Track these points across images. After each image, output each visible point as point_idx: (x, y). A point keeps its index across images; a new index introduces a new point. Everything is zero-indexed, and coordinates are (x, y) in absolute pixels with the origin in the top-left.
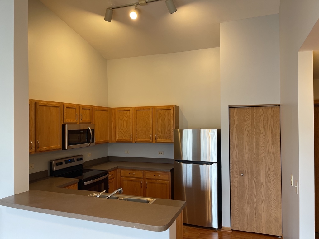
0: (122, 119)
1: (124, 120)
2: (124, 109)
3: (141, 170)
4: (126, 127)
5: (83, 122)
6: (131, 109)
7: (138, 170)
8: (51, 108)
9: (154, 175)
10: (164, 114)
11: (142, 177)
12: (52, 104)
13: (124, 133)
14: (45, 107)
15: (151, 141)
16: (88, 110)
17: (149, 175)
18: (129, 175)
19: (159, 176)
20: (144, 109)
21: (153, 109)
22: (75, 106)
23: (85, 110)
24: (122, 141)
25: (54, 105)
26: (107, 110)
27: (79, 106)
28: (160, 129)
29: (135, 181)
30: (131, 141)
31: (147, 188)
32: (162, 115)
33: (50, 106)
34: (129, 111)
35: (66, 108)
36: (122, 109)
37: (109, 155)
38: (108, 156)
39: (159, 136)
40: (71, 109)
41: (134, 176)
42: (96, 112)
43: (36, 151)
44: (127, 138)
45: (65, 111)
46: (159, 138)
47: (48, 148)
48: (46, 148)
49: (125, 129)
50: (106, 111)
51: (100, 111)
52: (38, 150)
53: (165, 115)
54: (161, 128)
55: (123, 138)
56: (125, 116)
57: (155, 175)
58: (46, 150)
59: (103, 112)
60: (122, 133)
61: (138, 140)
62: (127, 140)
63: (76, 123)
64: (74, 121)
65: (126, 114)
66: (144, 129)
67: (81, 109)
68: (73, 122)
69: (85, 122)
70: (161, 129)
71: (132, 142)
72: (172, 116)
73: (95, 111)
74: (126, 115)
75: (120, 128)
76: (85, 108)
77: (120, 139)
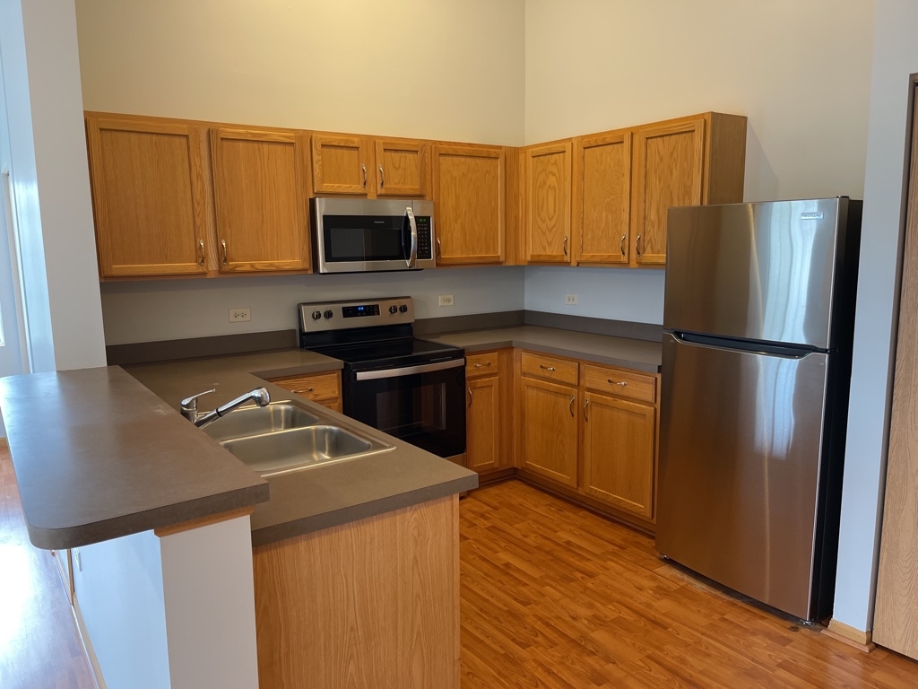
0: (545, 183)
1: (550, 186)
2: (550, 149)
3: (573, 360)
4: (555, 211)
5: (390, 192)
6: (568, 146)
7: (566, 359)
8: (266, 146)
9: (609, 381)
10: (671, 154)
11: (574, 381)
12: (266, 135)
13: (547, 233)
14: (241, 144)
15: (624, 259)
16: (410, 156)
17: (596, 379)
18: (541, 372)
19: (623, 385)
20: (608, 141)
21: (636, 138)
22: (356, 139)
23: (399, 154)
24: (542, 259)
25: (276, 136)
26: (494, 155)
27: (371, 140)
28: (653, 216)
29: (557, 393)
30: (567, 259)
31: (587, 420)
32: (661, 159)
33: (262, 142)
34: (561, 154)
35: (319, 147)
36: (543, 150)
37: (527, 307)
38: (524, 311)
39: (650, 240)
40: (339, 151)
41: (554, 376)
42: (446, 163)
43: (220, 272)
44: (554, 251)
45: (316, 158)
46: (649, 249)
47: (260, 265)
48: (252, 266)
49: (550, 219)
50: (489, 158)
51: (462, 159)
52: (226, 268)
53: (675, 155)
54: (658, 210)
55: (544, 249)
56: (551, 172)
57: (611, 379)
58: (253, 269)
59: (477, 160)
60: (544, 234)
61: (587, 255)
62: (555, 257)
63: (365, 195)
64: (357, 188)
65: (556, 163)
66: (604, 215)
67: (380, 149)
68: (350, 191)
69: (398, 193)
70: (658, 213)
71: (568, 264)
72: (696, 159)
73: (442, 158)
74: (554, 170)
75: (539, 215)
76: (394, 147)
77: (539, 252)
